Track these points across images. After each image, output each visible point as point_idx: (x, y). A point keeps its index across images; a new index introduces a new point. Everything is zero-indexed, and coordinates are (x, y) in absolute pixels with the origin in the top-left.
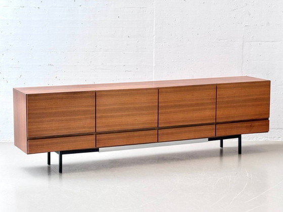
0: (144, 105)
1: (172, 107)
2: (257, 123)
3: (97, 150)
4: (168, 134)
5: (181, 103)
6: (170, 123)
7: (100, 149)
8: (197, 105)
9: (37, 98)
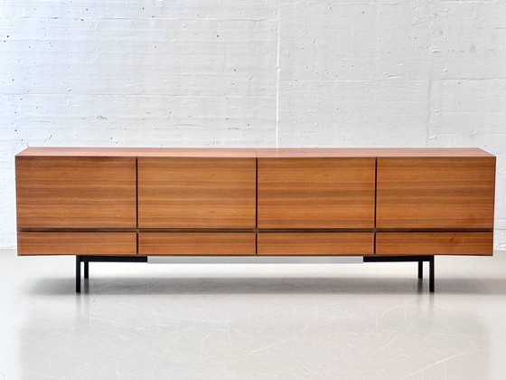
0: (230, 187)
1: (283, 194)
2: (464, 237)
3: (144, 259)
4: (276, 242)
5: (303, 188)
6: (280, 222)
7: (149, 257)
8: (337, 193)
9: (33, 162)
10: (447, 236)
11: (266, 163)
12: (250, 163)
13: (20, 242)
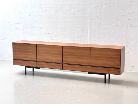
3: (39, 68)
10: (108, 69)
11: (64, 47)
12: (61, 47)
13: (13, 62)
